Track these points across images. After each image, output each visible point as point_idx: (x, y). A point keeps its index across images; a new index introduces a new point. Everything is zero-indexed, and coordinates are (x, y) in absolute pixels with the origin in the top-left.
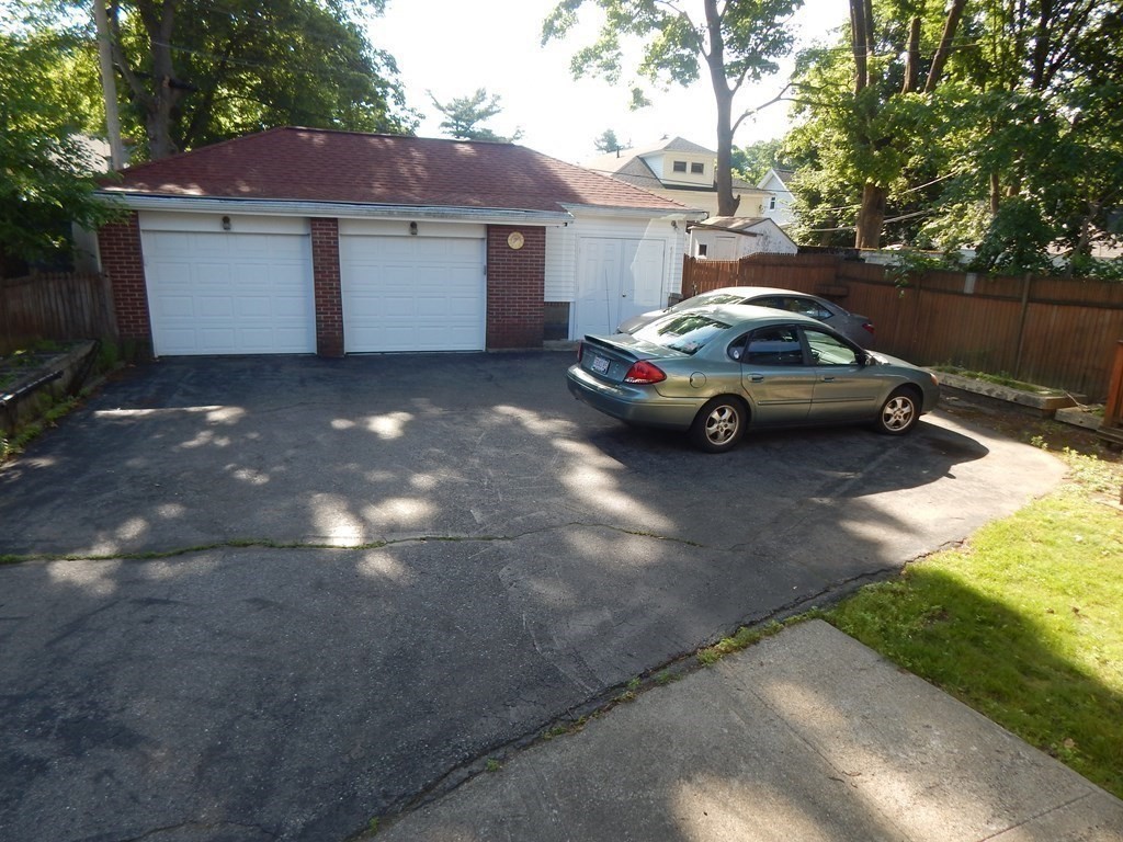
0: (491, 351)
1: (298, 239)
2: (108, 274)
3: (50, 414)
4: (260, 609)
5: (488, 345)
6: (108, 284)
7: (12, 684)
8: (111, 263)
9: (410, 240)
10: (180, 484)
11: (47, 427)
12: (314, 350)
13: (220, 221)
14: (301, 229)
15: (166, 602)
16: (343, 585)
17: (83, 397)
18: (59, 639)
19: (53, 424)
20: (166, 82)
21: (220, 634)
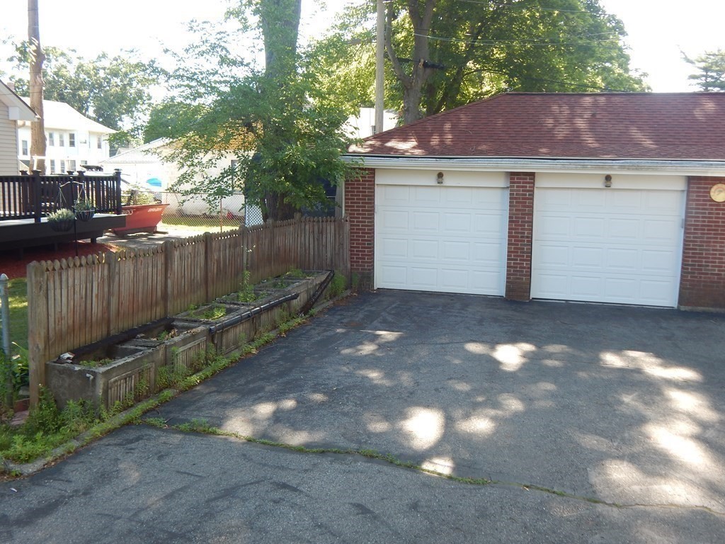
0: (683, 308)
1: (499, 192)
2: (348, 219)
3: (284, 327)
4: (358, 514)
5: (680, 302)
6: (347, 227)
7: (175, 524)
8: (351, 210)
9: (604, 192)
10: (347, 396)
11: (279, 337)
12: (503, 293)
13: (435, 176)
14: (502, 182)
15: (295, 490)
16: (434, 511)
17: (311, 316)
18: (216, 499)
19: (283, 335)
20: (421, 63)
21: (320, 527)
